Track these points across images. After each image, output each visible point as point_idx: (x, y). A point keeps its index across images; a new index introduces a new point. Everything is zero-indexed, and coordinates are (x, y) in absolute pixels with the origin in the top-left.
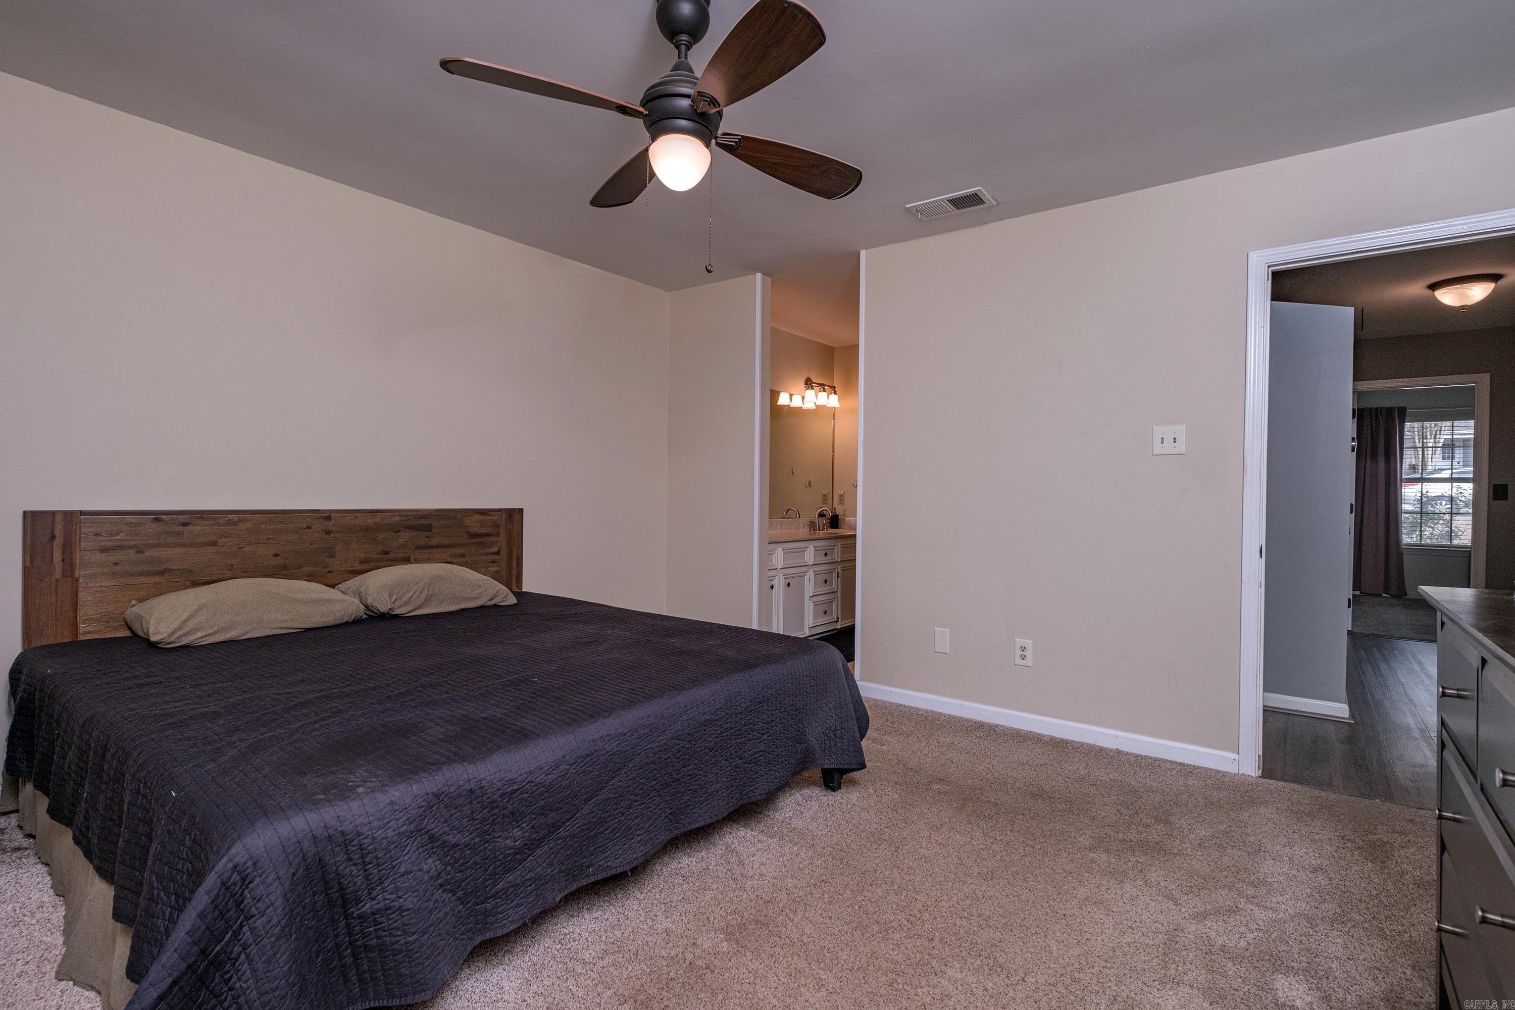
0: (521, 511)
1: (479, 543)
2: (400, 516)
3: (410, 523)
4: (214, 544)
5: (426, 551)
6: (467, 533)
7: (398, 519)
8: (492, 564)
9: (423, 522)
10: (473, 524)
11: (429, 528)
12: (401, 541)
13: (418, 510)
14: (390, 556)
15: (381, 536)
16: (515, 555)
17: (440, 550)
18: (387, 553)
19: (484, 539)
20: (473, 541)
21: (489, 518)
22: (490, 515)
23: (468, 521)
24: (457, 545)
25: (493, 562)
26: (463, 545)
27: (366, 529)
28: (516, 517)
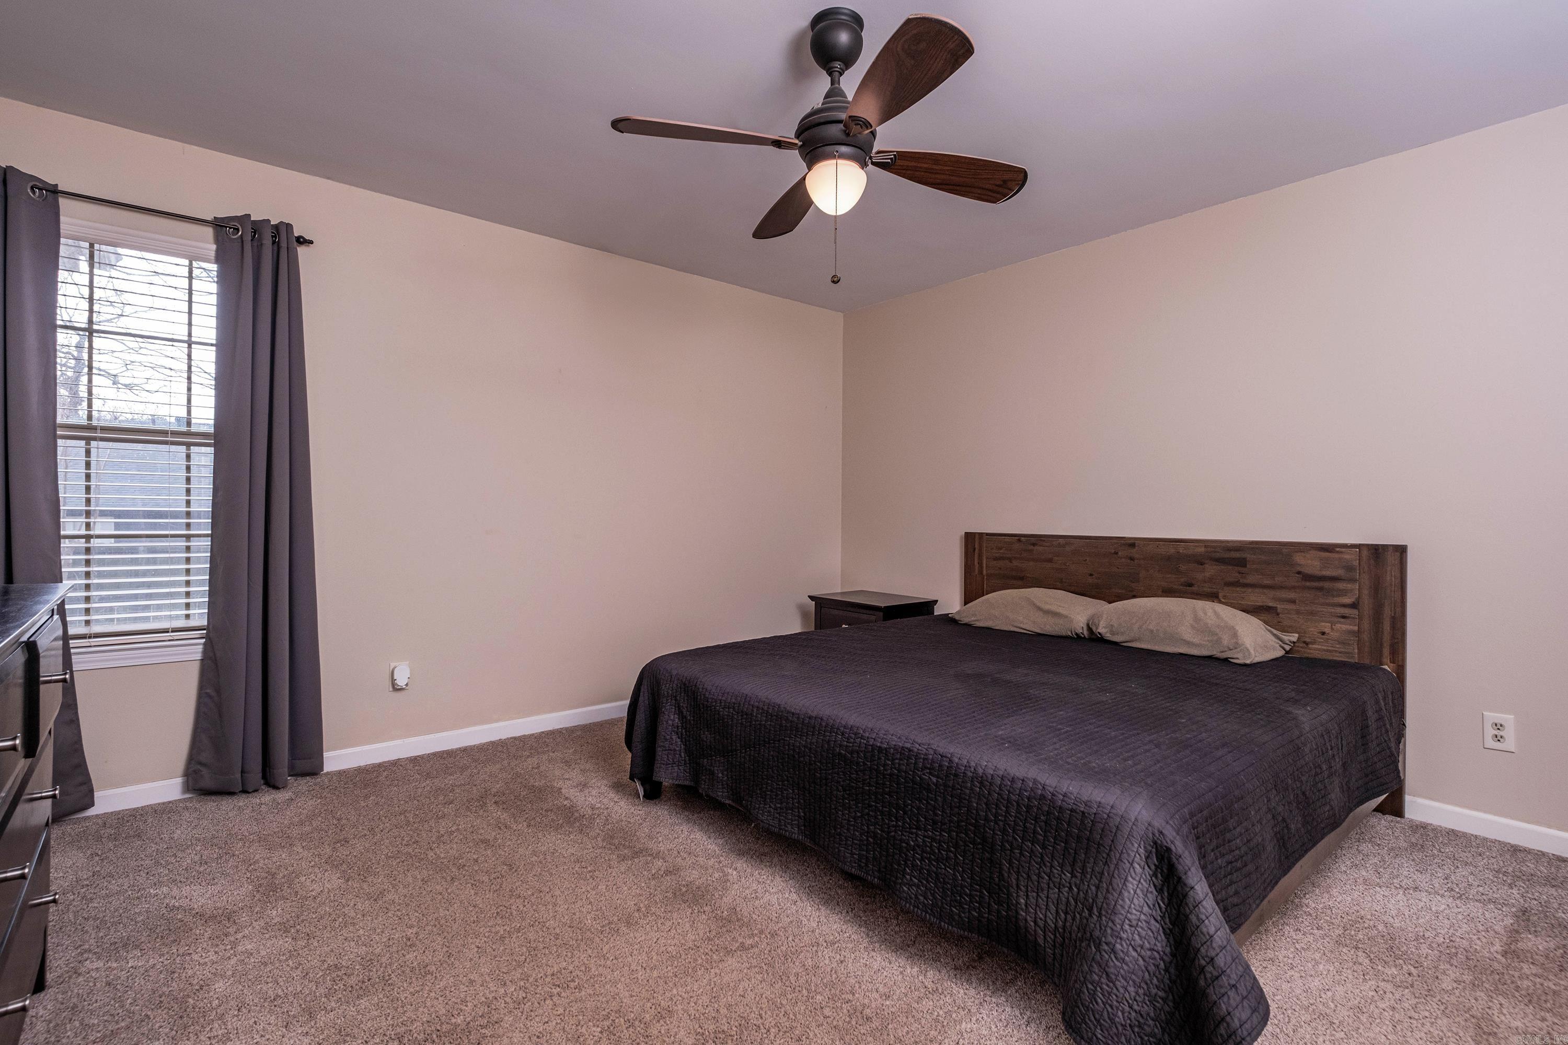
0: (1401, 550)
1: (1321, 589)
2: (1205, 546)
3: (1218, 555)
4: (1050, 561)
5: (1238, 589)
6: (1299, 573)
7: (1203, 549)
8: (1342, 620)
9: (1237, 555)
10: (1311, 564)
11: (1242, 563)
12: (1207, 574)
13: (1228, 542)
14: (1195, 589)
15: (1183, 567)
16: (1387, 612)
17: (1257, 590)
18: (1191, 585)
19: (1327, 585)
20: (1308, 584)
21: (1336, 556)
22: (1338, 552)
23: (1299, 558)
24: (1281, 588)
25: (1344, 617)
26: (1294, 588)
27: (1169, 558)
28: (1392, 559)
